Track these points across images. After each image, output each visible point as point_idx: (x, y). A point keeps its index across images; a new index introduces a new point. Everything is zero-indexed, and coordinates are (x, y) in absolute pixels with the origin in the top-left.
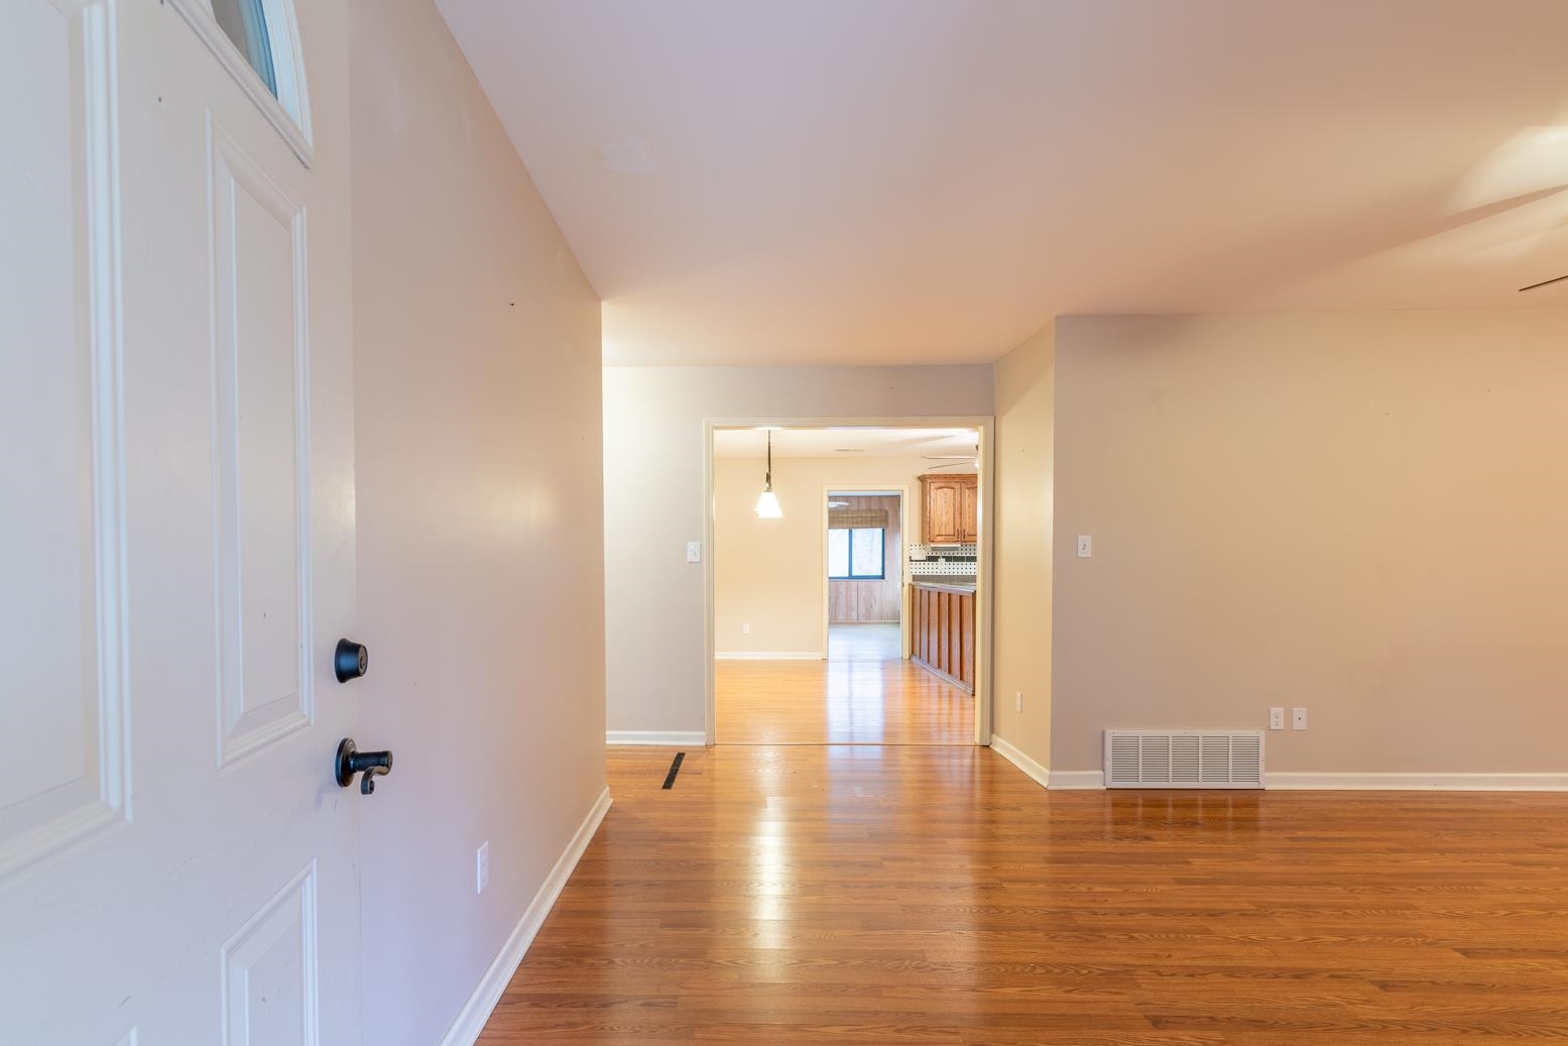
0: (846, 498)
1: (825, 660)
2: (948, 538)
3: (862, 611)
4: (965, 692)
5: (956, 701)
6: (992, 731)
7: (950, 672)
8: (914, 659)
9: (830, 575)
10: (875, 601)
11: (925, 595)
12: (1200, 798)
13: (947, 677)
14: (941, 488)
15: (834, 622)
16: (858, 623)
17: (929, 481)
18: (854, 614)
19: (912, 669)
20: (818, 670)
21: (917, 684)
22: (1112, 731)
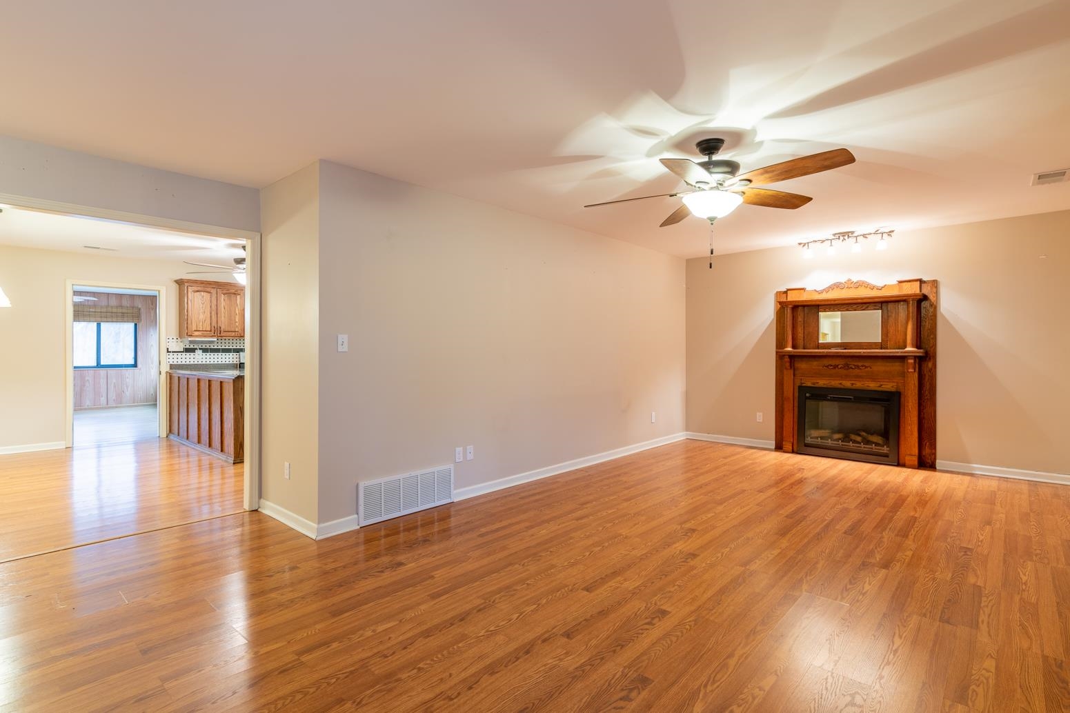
0: (94, 294)
1: (70, 449)
2: (205, 333)
3: (112, 396)
4: (226, 461)
5: (217, 471)
6: (260, 497)
7: (210, 445)
8: (172, 437)
9: (75, 365)
10: (127, 387)
11: (184, 382)
12: (419, 518)
13: (207, 450)
14: (198, 291)
15: (79, 407)
16: (107, 407)
17: (186, 284)
18: (103, 400)
19: (170, 446)
20: (63, 458)
21: (176, 461)
22: (363, 483)
